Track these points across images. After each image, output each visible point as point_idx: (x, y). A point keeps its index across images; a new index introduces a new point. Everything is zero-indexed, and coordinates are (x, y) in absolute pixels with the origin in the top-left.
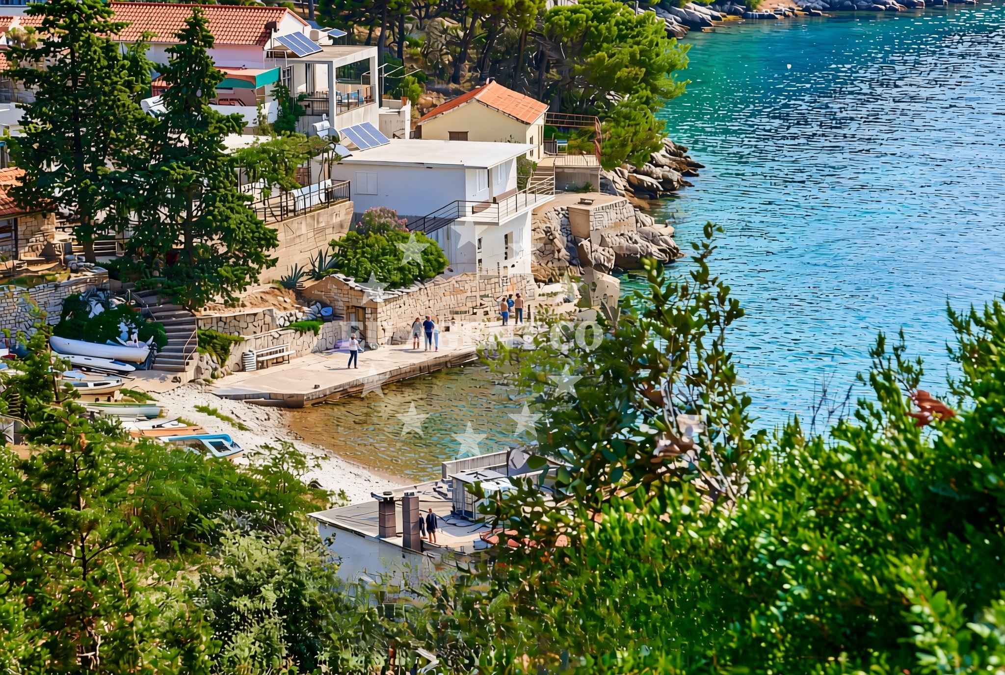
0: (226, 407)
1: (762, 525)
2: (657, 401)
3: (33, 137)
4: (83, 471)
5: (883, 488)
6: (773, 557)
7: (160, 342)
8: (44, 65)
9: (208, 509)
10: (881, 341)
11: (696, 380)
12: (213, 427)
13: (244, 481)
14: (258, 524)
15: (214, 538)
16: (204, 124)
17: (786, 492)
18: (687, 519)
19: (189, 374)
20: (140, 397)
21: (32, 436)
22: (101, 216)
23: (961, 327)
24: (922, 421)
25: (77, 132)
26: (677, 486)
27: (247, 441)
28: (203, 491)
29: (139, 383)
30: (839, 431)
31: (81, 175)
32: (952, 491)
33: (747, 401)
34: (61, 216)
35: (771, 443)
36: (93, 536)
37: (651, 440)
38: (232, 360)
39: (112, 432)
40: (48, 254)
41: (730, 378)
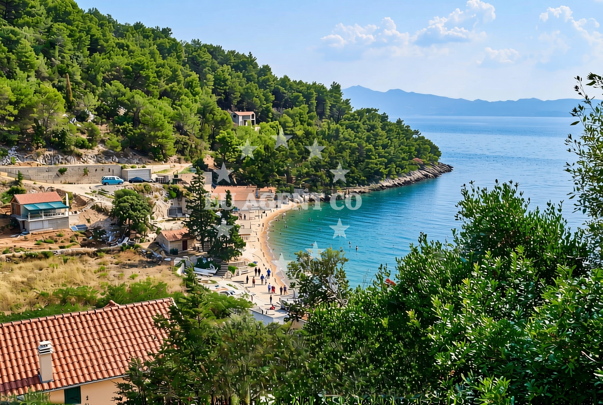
0: (234, 284)
1: (350, 311)
2: (327, 282)
3: (191, 221)
4: (199, 299)
5: (379, 301)
6: (354, 318)
7: (219, 269)
8: (194, 204)
9: (228, 307)
10: (381, 266)
11: (337, 277)
12: (231, 289)
13: (236, 302)
14: (238, 312)
15: (229, 315)
16: (230, 218)
17: (357, 303)
18: (334, 310)
19: (225, 277)
20: (214, 282)
21: (188, 291)
22: (206, 239)
23: (399, 262)
24: (388, 286)
25: (201, 220)
26: (332, 302)
27: (237, 292)
28: (227, 304)
29: (214, 278)
30: (369, 289)
31: (202, 230)
32: (395, 302)
33: (348, 282)
34: (197, 240)
35: (353, 292)
36: (202, 315)
37: (326, 291)
38: (236, 273)
39: (207, 290)
40: (194, 248)
41: (344, 277)
